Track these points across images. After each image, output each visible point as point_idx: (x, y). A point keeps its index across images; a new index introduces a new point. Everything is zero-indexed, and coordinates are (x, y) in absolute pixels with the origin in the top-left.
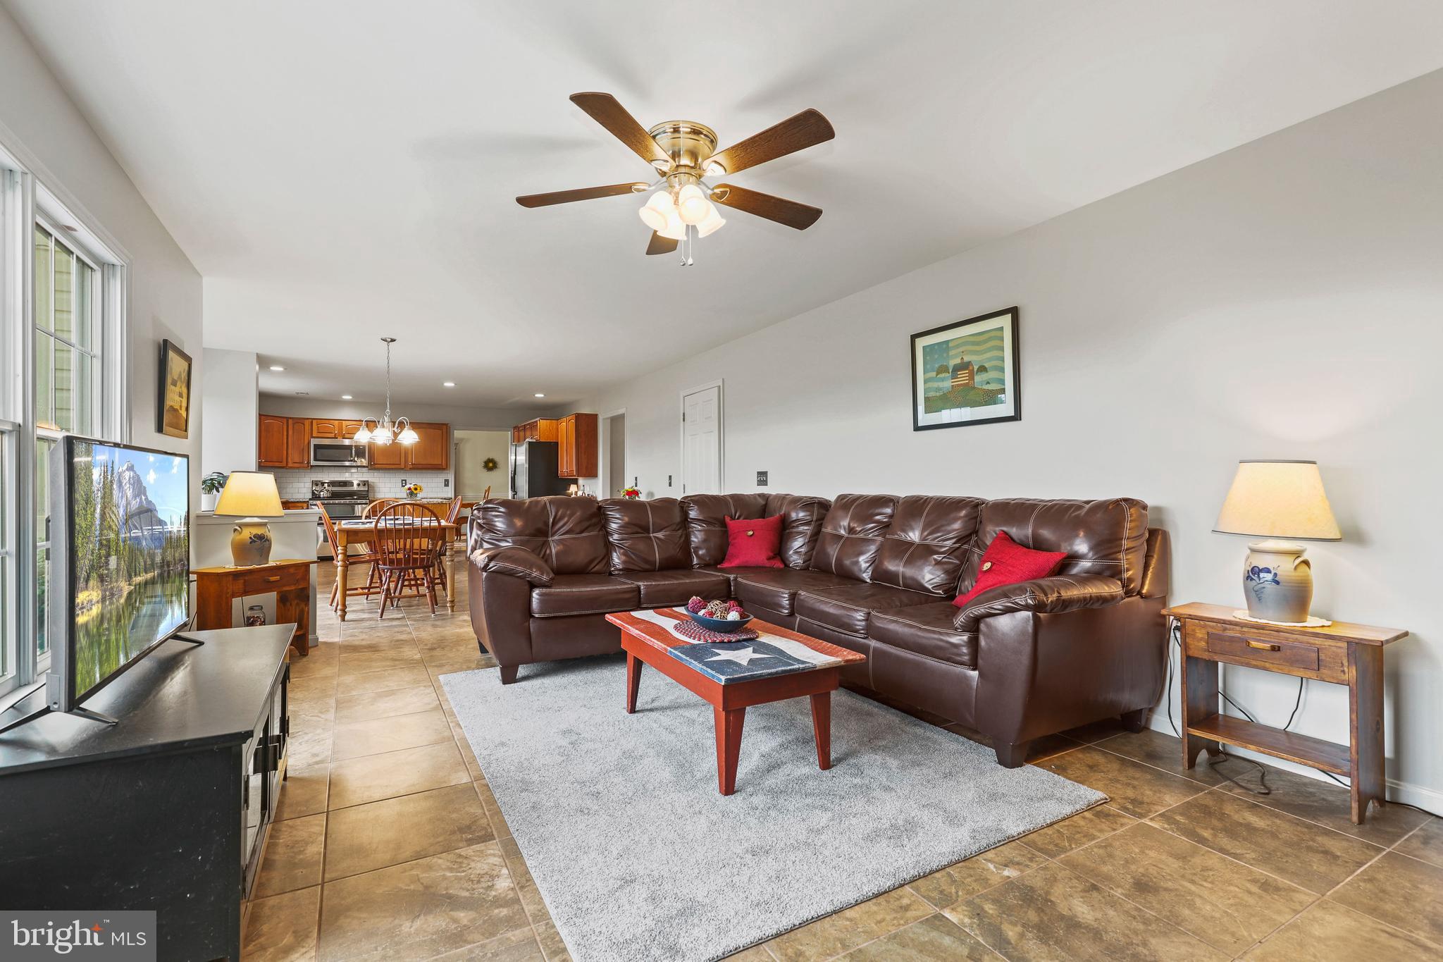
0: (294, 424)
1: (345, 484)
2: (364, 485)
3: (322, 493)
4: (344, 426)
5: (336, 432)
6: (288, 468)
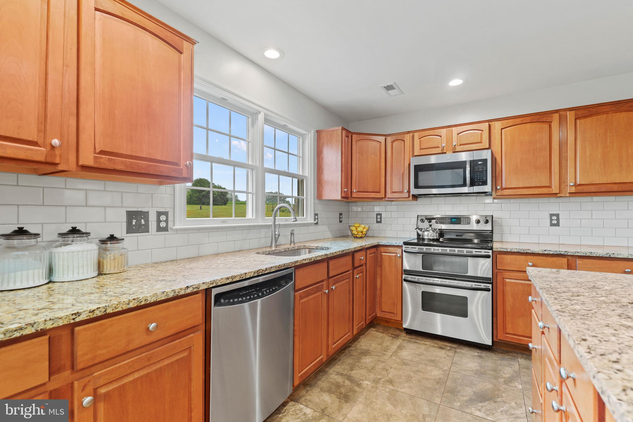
0: (392, 142)
1: (457, 220)
2: (487, 222)
3: (426, 233)
4: (455, 135)
5: (444, 145)
6: (387, 199)
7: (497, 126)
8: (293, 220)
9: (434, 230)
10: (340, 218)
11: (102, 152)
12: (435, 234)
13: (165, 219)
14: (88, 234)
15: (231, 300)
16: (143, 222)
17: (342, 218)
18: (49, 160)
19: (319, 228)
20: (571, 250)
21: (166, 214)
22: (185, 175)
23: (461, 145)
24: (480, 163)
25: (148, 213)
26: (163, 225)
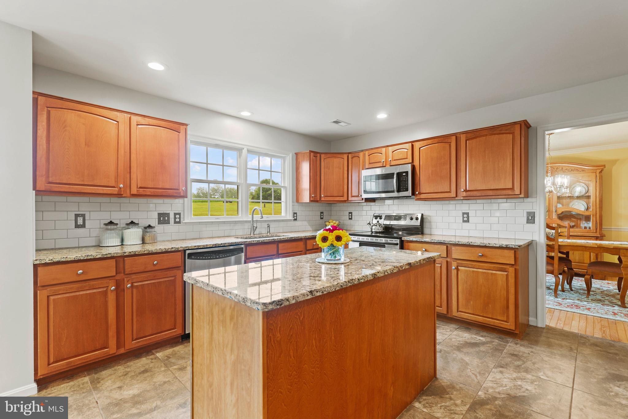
0: (352, 158)
1: (399, 217)
2: (417, 219)
3: (374, 227)
4: (391, 153)
5: (383, 160)
6: (349, 202)
7: (417, 145)
8: (260, 217)
9: (380, 225)
10: (321, 216)
11: (140, 188)
12: (380, 228)
13: (178, 217)
14: (138, 224)
15: (198, 258)
16: (166, 218)
17: (323, 216)
18: (119, 193)
19: (297, 223)
20: (447, 239)
21: (179, 214)
22: (182, 194)
23: (394, 160)
24: (404, 174)
25: (169, 214)
26: (178, 220)
